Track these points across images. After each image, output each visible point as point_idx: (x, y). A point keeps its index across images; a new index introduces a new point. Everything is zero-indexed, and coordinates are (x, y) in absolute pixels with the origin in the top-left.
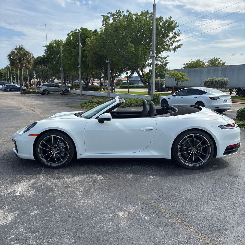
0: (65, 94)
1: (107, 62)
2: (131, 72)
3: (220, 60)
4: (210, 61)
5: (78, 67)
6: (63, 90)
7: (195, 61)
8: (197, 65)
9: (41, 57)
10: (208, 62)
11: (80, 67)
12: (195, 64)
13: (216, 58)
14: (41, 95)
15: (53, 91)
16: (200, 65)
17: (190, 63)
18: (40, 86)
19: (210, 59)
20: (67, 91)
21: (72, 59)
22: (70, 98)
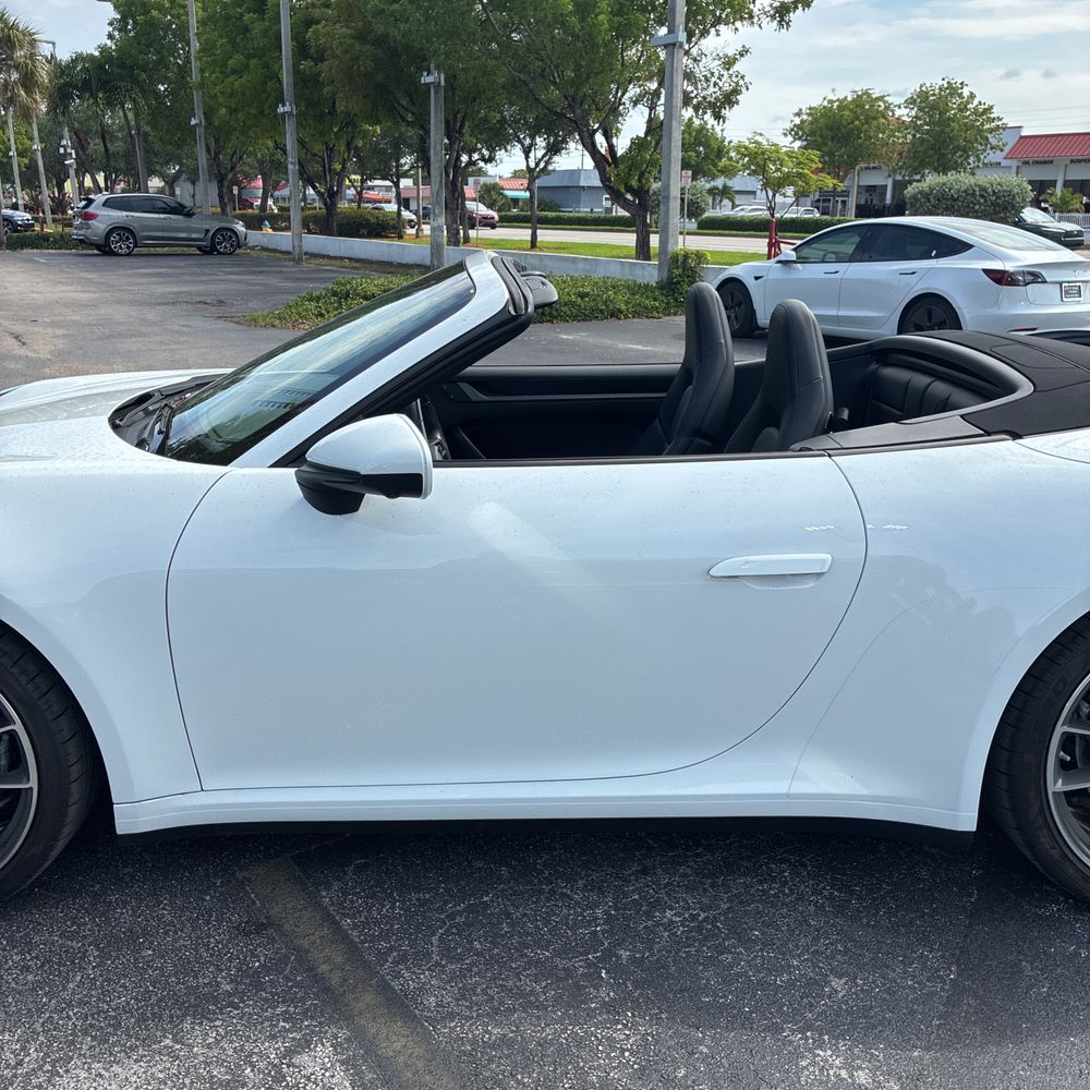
0: (220, 253)
1: (427, 79)
2: (548, 144)
3: (966, 92)
4: (921, 100)
5: (281, 110)
6: (207, 231)
7: (849, 99)
8: (857, 119)
9: (91, 57)
10: (911, 102)
11: (287, 108)
12: (851, 110)
13: (948, 83)
14: (98, 255)
15: (166, 234)
16: (874, 118)
17: (825, 107)
18: (91, 210)
19: (921, 86)
20: (231, 237)
21: (247, 67)
22: (244, 273)
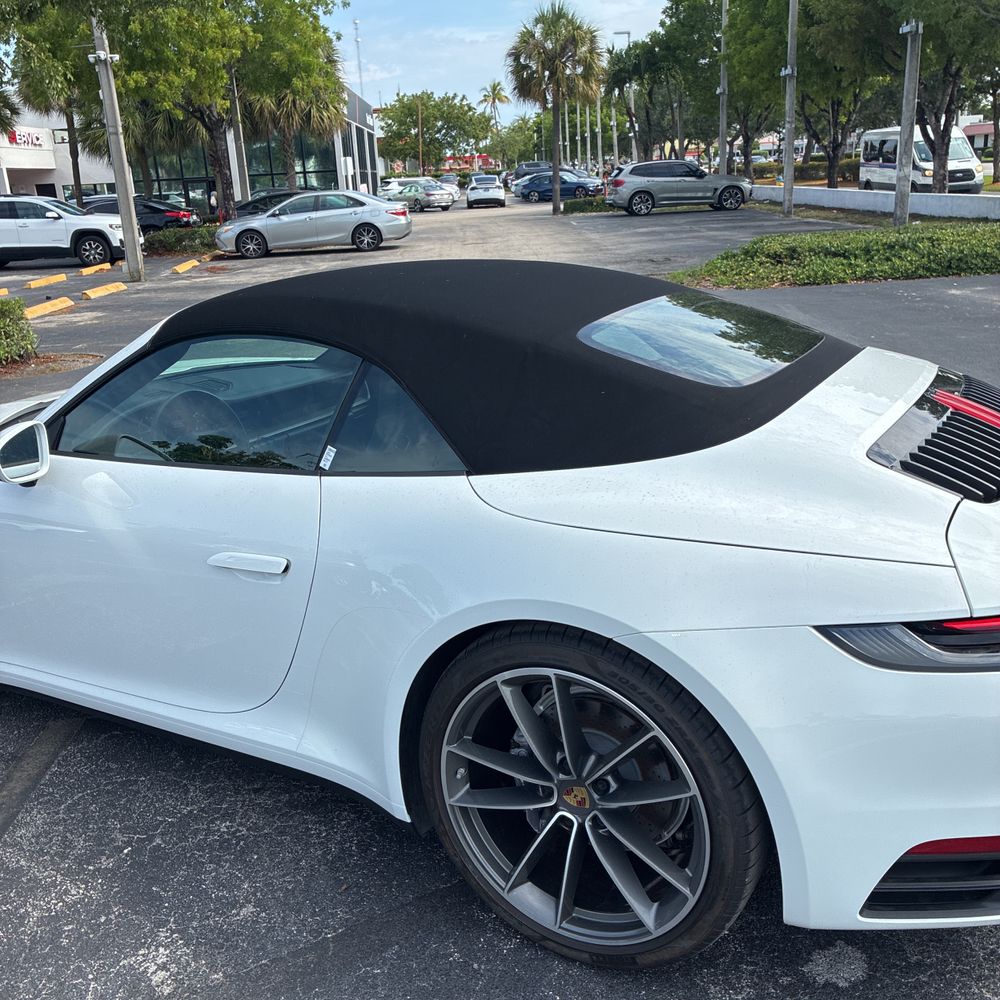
0: (728, 209)
1: (905, 29)
5: (783, 73)
6: (716, 189)
11: (788, 71)
14: (625, 216)
15: (675, 195)
18: (619, 178)
20: (737, 194)
21: (763, 36)
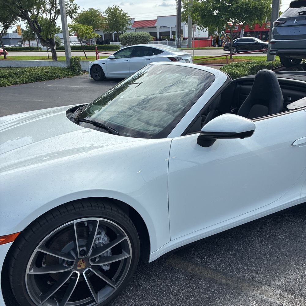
2: (4, 25)
3: (120, 9)
4: (109, 11)
7: (89, 11)
8: (92, 16)
10: (106, 12)
12: (90, 14)
13: (115, 7)
16: (97, 16)
17: (82, 13)
19: (109, 7)
